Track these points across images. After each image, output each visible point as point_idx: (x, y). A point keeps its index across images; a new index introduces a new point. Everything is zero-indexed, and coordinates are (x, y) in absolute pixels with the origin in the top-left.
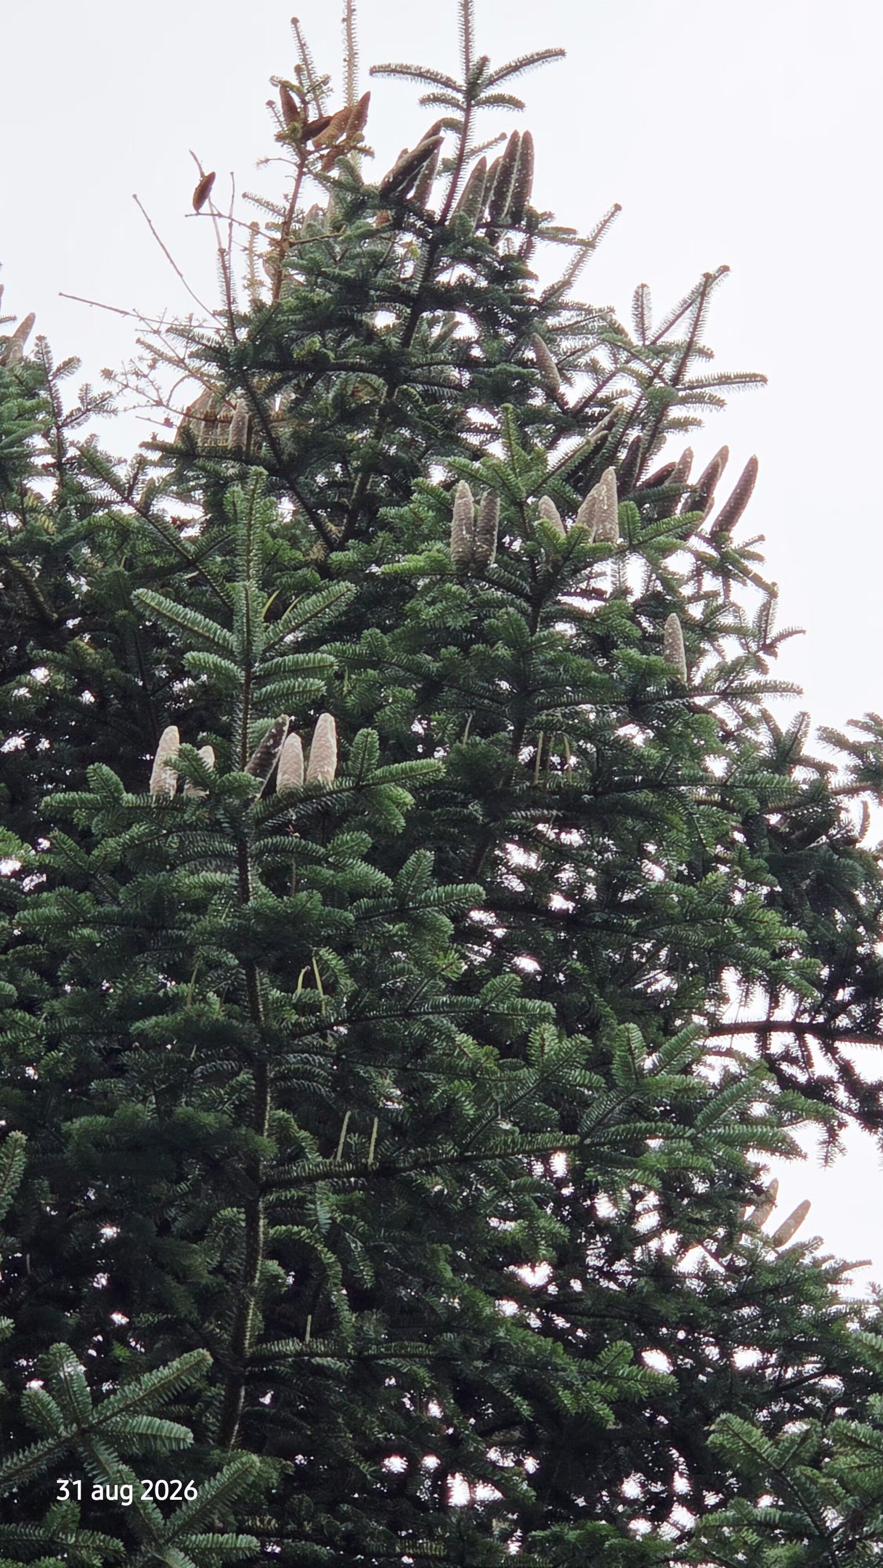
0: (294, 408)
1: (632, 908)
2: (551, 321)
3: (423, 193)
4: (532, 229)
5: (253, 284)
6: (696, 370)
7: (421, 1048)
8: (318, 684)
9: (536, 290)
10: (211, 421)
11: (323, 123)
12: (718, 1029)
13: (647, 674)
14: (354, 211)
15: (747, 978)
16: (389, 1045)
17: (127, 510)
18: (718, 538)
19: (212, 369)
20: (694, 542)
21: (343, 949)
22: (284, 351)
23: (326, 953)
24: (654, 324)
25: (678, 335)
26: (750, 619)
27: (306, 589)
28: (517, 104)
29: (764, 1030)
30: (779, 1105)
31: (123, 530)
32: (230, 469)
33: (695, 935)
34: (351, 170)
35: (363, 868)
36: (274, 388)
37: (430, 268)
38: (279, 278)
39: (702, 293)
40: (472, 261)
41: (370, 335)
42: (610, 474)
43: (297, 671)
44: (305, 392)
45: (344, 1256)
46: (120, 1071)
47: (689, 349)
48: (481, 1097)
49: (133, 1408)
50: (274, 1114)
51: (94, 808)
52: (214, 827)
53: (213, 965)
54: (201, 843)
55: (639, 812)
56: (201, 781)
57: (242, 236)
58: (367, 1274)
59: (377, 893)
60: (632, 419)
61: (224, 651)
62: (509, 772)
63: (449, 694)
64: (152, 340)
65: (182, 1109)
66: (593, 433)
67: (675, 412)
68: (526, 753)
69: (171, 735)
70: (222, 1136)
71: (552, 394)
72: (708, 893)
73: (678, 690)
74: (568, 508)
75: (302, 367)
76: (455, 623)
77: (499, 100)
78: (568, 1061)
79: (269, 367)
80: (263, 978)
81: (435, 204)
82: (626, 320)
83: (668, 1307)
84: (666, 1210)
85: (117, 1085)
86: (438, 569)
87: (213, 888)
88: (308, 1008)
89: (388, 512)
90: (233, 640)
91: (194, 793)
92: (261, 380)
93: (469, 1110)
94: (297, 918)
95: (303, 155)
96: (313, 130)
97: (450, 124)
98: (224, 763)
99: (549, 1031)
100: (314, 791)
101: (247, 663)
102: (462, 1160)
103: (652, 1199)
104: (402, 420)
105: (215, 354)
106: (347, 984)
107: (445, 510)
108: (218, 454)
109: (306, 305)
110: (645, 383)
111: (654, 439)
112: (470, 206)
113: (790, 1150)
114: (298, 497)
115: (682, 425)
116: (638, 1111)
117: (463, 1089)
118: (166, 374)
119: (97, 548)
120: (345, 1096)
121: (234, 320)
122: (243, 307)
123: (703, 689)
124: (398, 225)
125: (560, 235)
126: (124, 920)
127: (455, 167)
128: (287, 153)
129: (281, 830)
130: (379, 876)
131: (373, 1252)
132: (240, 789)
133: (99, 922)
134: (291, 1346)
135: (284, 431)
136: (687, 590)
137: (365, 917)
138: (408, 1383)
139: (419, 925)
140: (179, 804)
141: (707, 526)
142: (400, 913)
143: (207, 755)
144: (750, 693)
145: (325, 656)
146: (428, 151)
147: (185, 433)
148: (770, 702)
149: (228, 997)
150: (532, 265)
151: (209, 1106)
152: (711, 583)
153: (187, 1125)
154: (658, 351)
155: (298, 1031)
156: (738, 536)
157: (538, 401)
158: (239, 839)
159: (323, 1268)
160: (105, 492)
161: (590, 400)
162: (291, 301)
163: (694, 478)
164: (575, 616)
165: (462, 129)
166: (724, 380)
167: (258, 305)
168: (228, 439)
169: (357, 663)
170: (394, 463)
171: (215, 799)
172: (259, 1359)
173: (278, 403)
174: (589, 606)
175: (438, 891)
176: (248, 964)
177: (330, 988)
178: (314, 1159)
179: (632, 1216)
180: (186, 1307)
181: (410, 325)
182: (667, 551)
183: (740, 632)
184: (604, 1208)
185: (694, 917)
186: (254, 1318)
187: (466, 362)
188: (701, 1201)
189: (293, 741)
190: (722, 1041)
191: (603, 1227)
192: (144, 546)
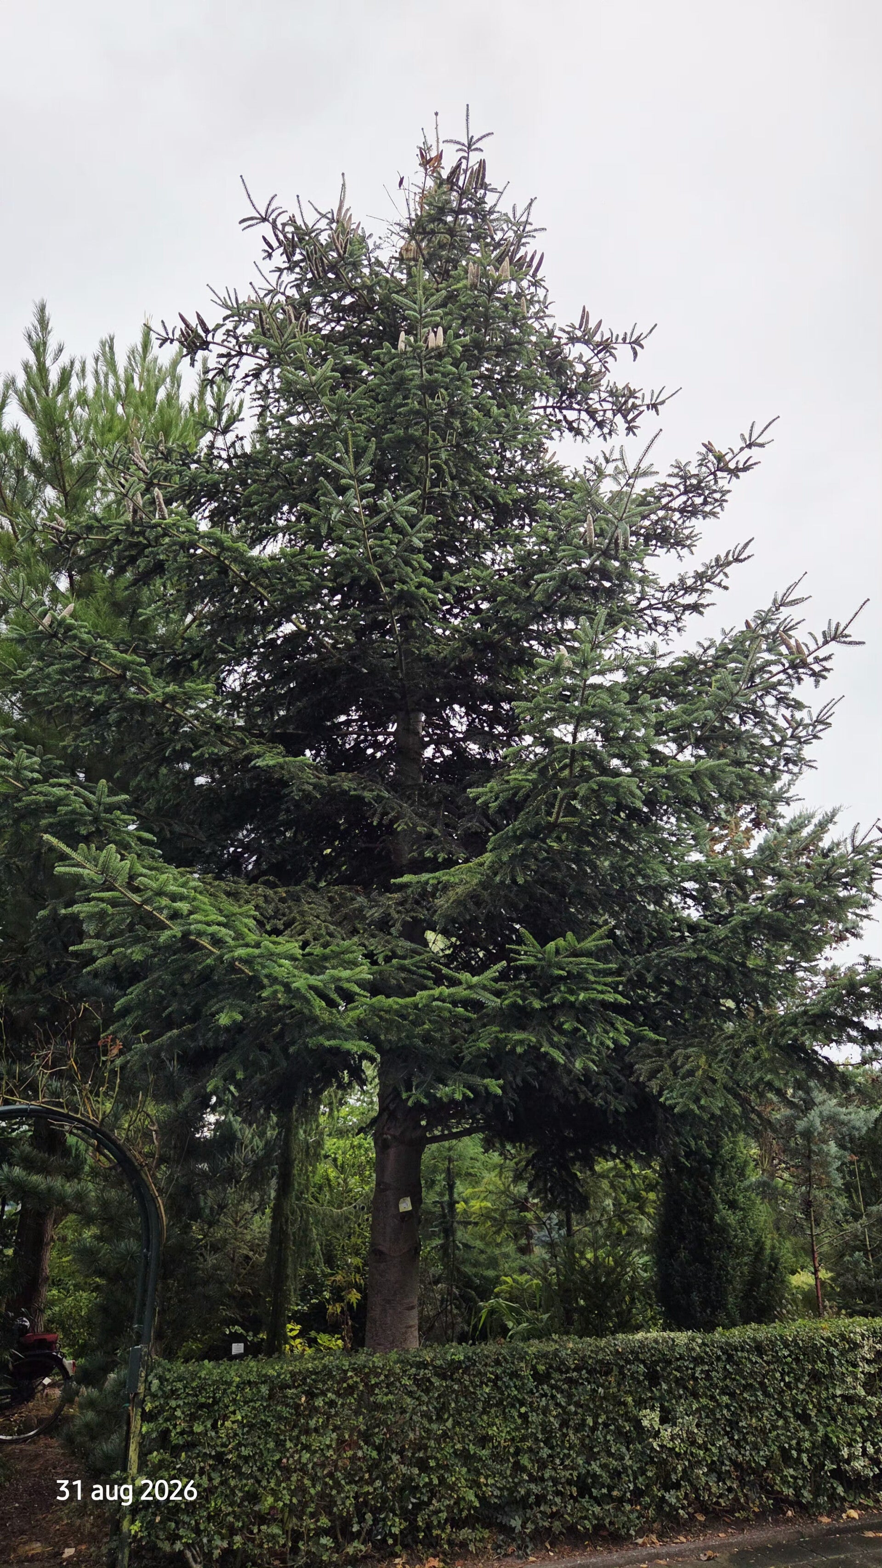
0: (427, 245)
1: (514, 377)
2: (492, 217)
3: (458, 180)
4: (486, 189)
5: (416, 210)
6: (528, 228)
7: (465, 413)
8: (438, 319)
9: (487, 207)
10: (407, 250)
11: (431, 159)
12: (535, 408)
13: (517, 314)
14: (440, 186)
15: (542, 395)
16: (458, 413)
17: (388, 276)
18: (534, 276)
19: (407, 235)
20: (528, 277)
21: (446, 389)
22: (424, 229)
23: (442, 390)
24: (518, 215)
25: (524, 219)
26: (542, 299)
27: (432, 295)
28: (481, 150)
29: (545, 408)
30: (550, 426)
31: (387, 280)
32: (412, 263)
33: (529, 383)
34: (439, 173)
35: (450, 367)
36: (422, 240)
37: (460, 204)
38: (422, 208)
39: (530, 204)
40: (471, 200)
41: (445, 223)
42: (507, 259)
43: (432, 315)
44: (430, 241)
45: (449, 467)
46: (394, 423)
47: (527, 222)
48: (479, 425)
49: (403, 505)
50: (431, 432)
51: (385, 354)
52: (414, 358)
53: (415, 394)
54: (411, 362)
55: (514, 351)
56: (411, 346)
57: (412, 196)
58: (454, 471)
59: (454, 374)
60: (512, 244)
61: (415, 310)
62: (483, 342)
63: (469, 322)
64: (391, 228)
65: (410, 431)
66: (502, 248)
67: (524, 240)
68: (487, 338)
69: (403, 334)
70: (420, 438)
71: (493, 239)
72: (532, 372)
73: (524, 318)
74: (497, 269)
75: (429, 233)
76: (470, 302)
77: (476, 149)
78: (500, 415)
79: (420, 233)
80: (427, 397)
81: (461, 183)
82: (511, 216)
83: (523, 478)
84: (523, 454)
85: (394, 427)
86: (465, 287)
87: (414, 375)
88: (438, 405)
89: (452, 273)
90: (417, 307)
91: (409, 349)
92: (419, 237)
93: (477, 429)
94: (435, 381)
95: (426, 169)
96: (428, 162)
97: (464, 157)
98: (416, 341)
99: (495, 408)
100: (438, 347)
101: (420, 314)
102: (475, 442)
103: (519, 452)
104: (454, 248)
105: (406, 230)
106: (447, 398)
107: (466, 272)
108: (409, 260)
109: (429, 215)
110: (515, 232)
111: (518, 248)
112: (470, 183)
113: (552, 438)
114: (430, 271)
115: (524, 245)
116: (516, 428)
117: (475, 423)
118: (395, 238)
119: (380, 287)
120: (447, 426)
121: (411, 220)
122: (413, 216)
123: (531, 318)
124: (452, 189)
125: (494, 190)
126: (394, 383)
127: (465, 171)
128: (422, 169)
129: (431, 358)
130: (454, 369)
131: (456, 466)
132: (420, 347)
133: (387, 385)
134: (437, 489)
135: (425, 252)
136: (527, 292)
137: (451, 380)
138: (465, 498)
139: (464, 382)
140: (405, 353)
141: (531, 273)
142: (459, 379)
143: (412, 339)
144: (542, 318)
145: (440, 311)
146: (459, 166)
147: (400, 253)
148: (547, 321)
149: (419, 403)
150: (486, 200)
151: (416, 430)
152: (532, 289)
153: (412, 435)
154: (518, 224)
155: (436, 410)
156: (539, 276)
157: (489, 240)
158: (420, 361)
159: (444, 471)
160: (383, 270)
161: (502, 239)
162: (424, 214)
163: (528, 259)
164: (499, 299)
165: (467, 159)
166: (535, 230)
167: (417, 215)
168: (411, 255)
169: (446, 314)
170: (453, 260)
171: (414, 351)
172: (430, 493)
173: (423, 244)
174: (502, 296)
175: (467, 373)
176: (424, 394)
177: (443, 400)
178: (441, 442)
179: (514, 457)
180: (413, 480)
181: (456, 219)
182: (522, 280)
183: (539, 302)
184: (508, 455)
185: (529, 378)
186: (428, 484)
187: (470, 230)
188: (531, 452)
189: (432, 335)
190: (535, 411)
191: (508, 460)
192: (392, 285)
